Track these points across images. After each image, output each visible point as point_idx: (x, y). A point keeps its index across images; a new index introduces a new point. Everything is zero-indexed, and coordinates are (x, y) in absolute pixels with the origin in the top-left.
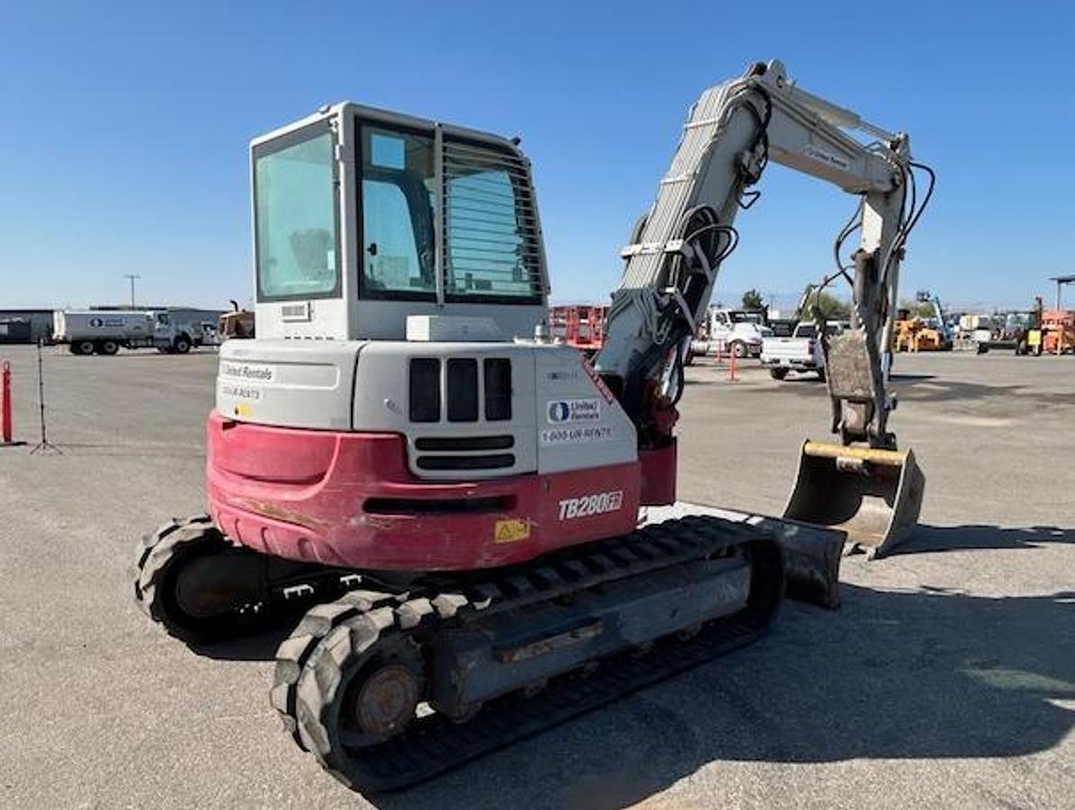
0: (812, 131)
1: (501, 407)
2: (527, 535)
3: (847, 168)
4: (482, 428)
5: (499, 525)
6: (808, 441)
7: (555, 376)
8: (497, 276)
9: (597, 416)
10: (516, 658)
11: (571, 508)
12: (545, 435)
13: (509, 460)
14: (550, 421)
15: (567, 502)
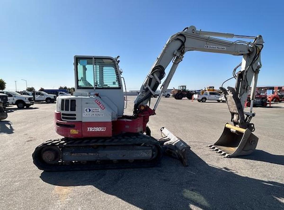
0: (207, 41)
1: (73, 109)
2: (78, 133)
3: (225, 49)
4: (69, 112)
5: (71, 130)
6: (227, 123)
7: (87, 103)
8: (108, 84)
9: (99, 111)
10: (72, 155)
11: (90, 129)
12: (84, 115)
13: (75, 119)
14: (85, 112)
15: (89, 128)
